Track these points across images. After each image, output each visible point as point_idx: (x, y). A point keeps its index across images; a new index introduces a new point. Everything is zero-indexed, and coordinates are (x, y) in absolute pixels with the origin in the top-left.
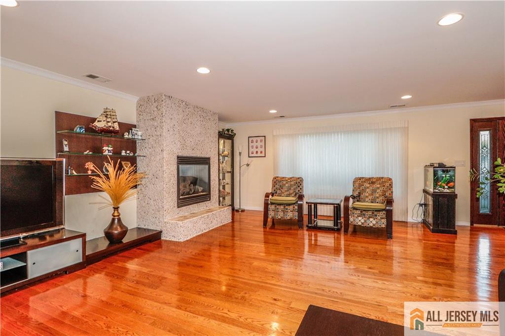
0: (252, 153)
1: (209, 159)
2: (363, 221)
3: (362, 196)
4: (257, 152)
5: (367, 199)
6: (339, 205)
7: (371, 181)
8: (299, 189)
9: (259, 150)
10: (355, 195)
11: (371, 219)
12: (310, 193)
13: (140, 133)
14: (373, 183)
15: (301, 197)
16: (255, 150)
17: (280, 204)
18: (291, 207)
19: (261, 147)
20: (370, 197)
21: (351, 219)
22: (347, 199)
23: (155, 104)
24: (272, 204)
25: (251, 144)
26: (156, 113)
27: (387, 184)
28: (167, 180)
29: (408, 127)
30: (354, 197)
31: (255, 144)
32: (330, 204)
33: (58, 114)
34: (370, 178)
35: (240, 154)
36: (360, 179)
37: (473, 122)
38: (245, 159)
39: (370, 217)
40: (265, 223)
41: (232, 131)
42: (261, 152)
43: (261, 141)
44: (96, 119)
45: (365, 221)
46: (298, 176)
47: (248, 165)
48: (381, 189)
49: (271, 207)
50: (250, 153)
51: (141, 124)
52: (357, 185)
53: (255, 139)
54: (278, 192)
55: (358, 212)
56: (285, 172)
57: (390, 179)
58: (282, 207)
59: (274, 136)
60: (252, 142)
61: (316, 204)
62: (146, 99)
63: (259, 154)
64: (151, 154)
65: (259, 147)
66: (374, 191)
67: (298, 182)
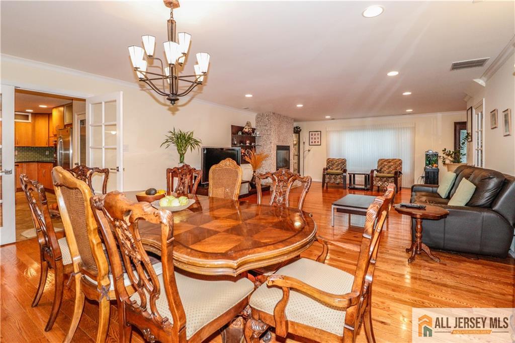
0: (312, 143)
1: (289, 147)
2: (381, 184)
3: (382, 170)
4: (315, 142)
5: (385, 172)
6: (369, 175)
7: (389, 161)
8: (343, 166)
9: (317, 140)
10: (378, 170)
11: (386, 183)
12: (350, 168)
13: (258, 133)
14: (389, 162)
15: (345, 171)
16: (314, 140)
17: (332, 174)
18: (339, 176)
19: (318, 138)
20: (387, 171)
21: (374, 183)
22: (372, 172)
23: (267, 118)
24: (327, 174)
25: (311, 136)
26: (267, 122)
27: (398, 163)
28: (273, 159)
29: (415, 127)
30: (378, 171)
31: (314, 137)
32: (363, 174)
33: (232, 126)
34: (388, 160)
35: (304, 143)
36: (382, 160)
37: (456, 124)
38: (307, 147)
39: (385, 181)
40: (323, 186)
41: (299, 128)
42: (318, 142)
43: (318, 134)
44: (244, 127)
45: (382, 184)
46: (343, 158)
47: (309, 151)
48: (394, 166)
49: (327, 176)
50: (310, 142)
51: (258, 128)
52: (380, 163)
53: (314, 133)
54: (331, 167)
55: (379, 178)
56: (334, 155)
57: (400, 160)
58: (334, 176)
59: (327, 132)
60: (312, 135)
61: (354, 175)
62: (261, 114)
63: (317, 144)
64: (264, 144)
65: (317, 138)
66: (390, 167)
67: (343, 162)
